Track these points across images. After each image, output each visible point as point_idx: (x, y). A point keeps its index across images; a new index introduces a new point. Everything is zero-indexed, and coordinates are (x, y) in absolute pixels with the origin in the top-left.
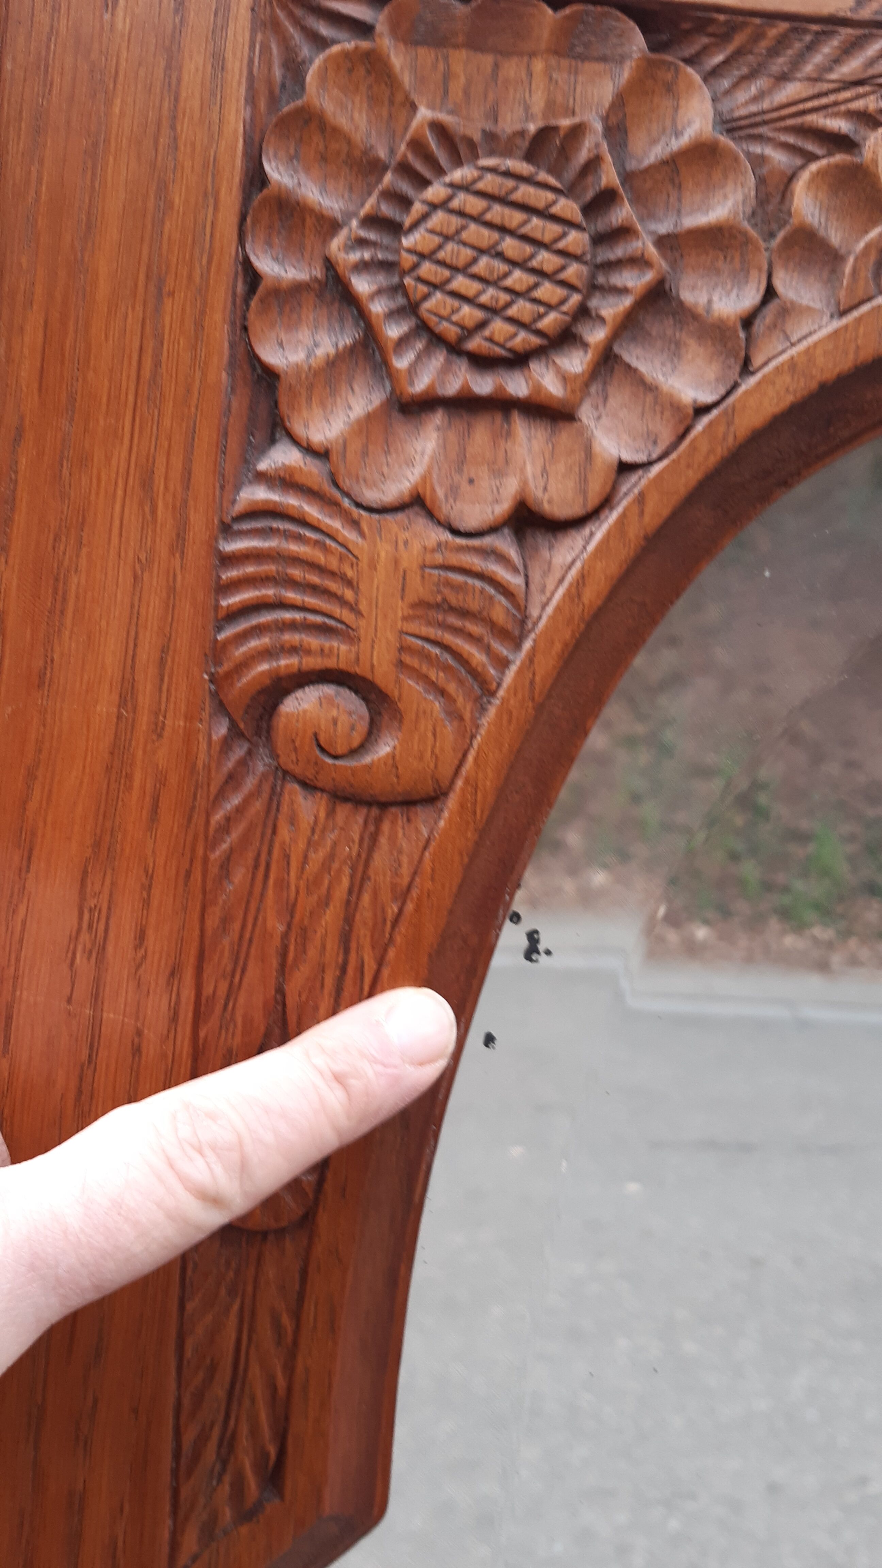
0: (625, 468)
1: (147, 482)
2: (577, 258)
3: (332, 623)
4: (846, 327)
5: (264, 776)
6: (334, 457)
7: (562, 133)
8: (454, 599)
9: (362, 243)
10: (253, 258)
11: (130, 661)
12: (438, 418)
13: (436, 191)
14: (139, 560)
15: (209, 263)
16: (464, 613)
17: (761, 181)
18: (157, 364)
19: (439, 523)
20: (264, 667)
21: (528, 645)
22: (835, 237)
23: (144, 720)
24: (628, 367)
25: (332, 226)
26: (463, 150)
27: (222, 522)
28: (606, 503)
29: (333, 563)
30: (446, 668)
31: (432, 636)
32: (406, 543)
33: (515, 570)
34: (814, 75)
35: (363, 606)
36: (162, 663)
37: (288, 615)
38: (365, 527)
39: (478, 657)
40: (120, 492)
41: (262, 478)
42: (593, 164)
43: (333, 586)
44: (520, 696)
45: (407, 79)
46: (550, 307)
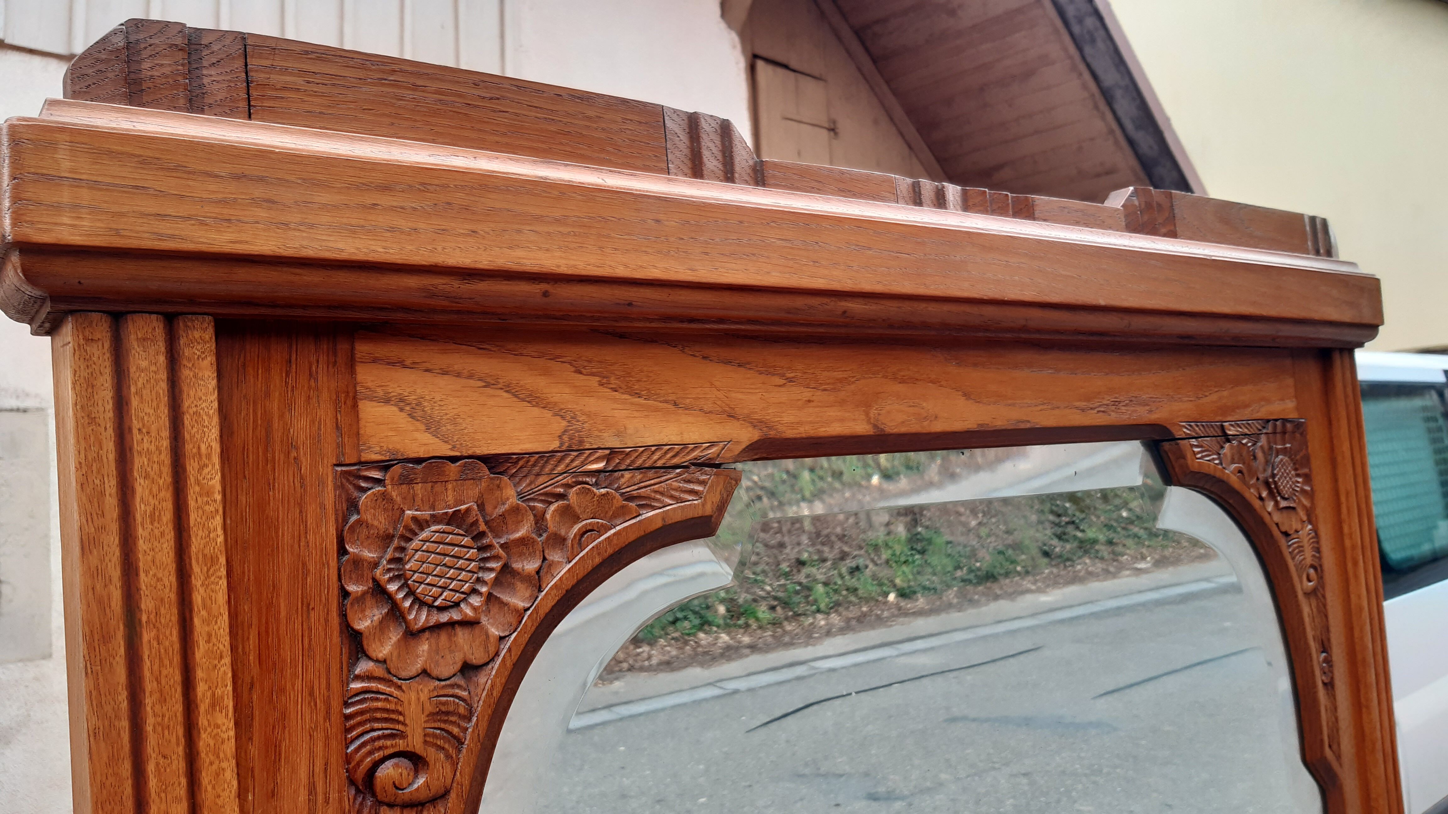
0: (502, 638)
1: (311, 694)
2: (473, 560)
3: (394, 732)
4: (572, 567)
5: (371, 807)
6: (388, 662)
7: (462, 512)
8: (443, 709)
9: (389, 570)
10: (345, 586)
11: (312, 775)
12: (427, 634)
13: (415, 544)
14: (312, 728)
15: (328, 592)
16: (447, 713)
17: (535, 516)
18: (310, 641)
19: (433, 678)
20: (369, 759)
21: (474, 719)
22: (563, 533)
23: (320, 798)
24: (496, 597)
25: (376, 564)
26: (424, 524)
27: (344, 700)
28: (497, 654)
29: (392, 707)
30: (444, 738)
31: (436, 726)
32: (421, 690)
33: (465, 690)
34: (548, 472)
35: (407, 722)
36: (326, 769)
37: (375, 734)
38: (404, 687)
39: (455, 730)
40: (300, 700)
41: (358, 678)
42: (475, 523)
43: (393, 716)
44: (474, 741)
45: (399, 499)
46: (466, 582)
